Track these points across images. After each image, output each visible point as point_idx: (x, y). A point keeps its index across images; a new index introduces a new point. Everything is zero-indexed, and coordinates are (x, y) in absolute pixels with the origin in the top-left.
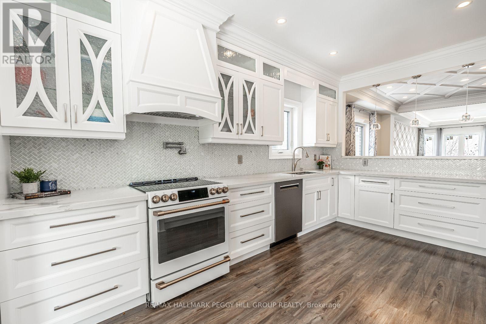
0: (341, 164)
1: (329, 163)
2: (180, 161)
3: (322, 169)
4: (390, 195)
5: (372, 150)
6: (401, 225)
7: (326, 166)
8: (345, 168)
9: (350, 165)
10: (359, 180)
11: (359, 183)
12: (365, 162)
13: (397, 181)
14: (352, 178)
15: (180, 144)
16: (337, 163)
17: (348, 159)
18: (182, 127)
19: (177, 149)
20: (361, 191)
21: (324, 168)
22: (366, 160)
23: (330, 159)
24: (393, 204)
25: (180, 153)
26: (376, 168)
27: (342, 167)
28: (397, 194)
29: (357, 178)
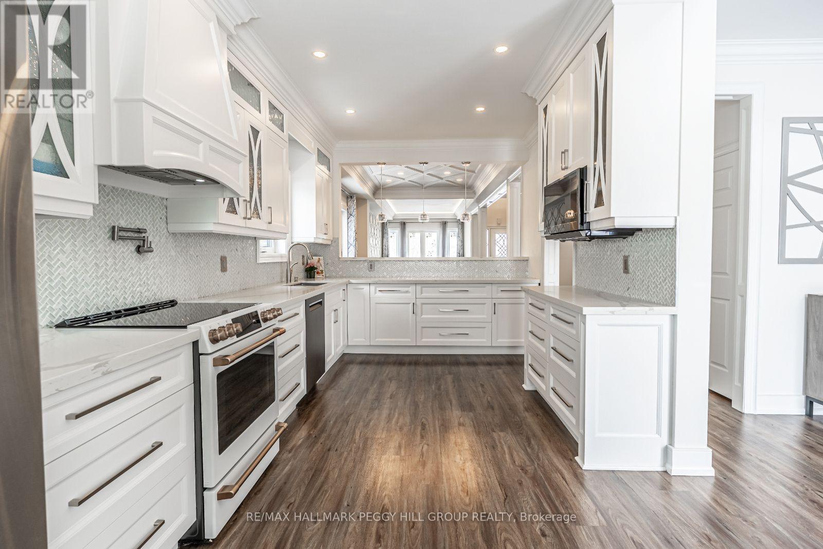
0: (338, 269)
1: (321, 269)
2: (139, 268)
3: (314, 278)
4: (411, 305)
5: (352, 249)
6: (423, 340)
7: (318, 273)
8: (344, 276)
9: (352, 270)
10: (376, 289)
11: (375, 293)
12: (371, 265)
13: (419, 287)
14: (366, 288)
15: (139, 231)
16: (332, 268)
17: (348, 262)
18: (143, 194)
19: (134, 242)
20: (378, 305)
21: (316, 276)
22: (372, 263)
23: (322, 262)
24: (414, 315)
25: (139, 250)
26: (385, 274)
27: (340, 274)
28: (419, 302)
29: (372, 287)
